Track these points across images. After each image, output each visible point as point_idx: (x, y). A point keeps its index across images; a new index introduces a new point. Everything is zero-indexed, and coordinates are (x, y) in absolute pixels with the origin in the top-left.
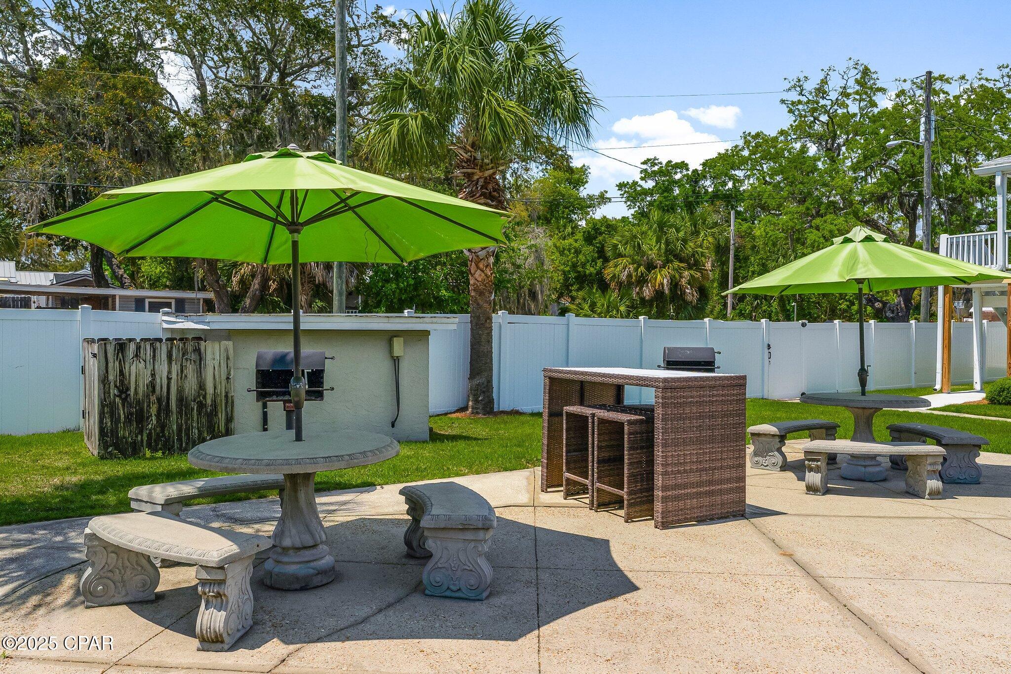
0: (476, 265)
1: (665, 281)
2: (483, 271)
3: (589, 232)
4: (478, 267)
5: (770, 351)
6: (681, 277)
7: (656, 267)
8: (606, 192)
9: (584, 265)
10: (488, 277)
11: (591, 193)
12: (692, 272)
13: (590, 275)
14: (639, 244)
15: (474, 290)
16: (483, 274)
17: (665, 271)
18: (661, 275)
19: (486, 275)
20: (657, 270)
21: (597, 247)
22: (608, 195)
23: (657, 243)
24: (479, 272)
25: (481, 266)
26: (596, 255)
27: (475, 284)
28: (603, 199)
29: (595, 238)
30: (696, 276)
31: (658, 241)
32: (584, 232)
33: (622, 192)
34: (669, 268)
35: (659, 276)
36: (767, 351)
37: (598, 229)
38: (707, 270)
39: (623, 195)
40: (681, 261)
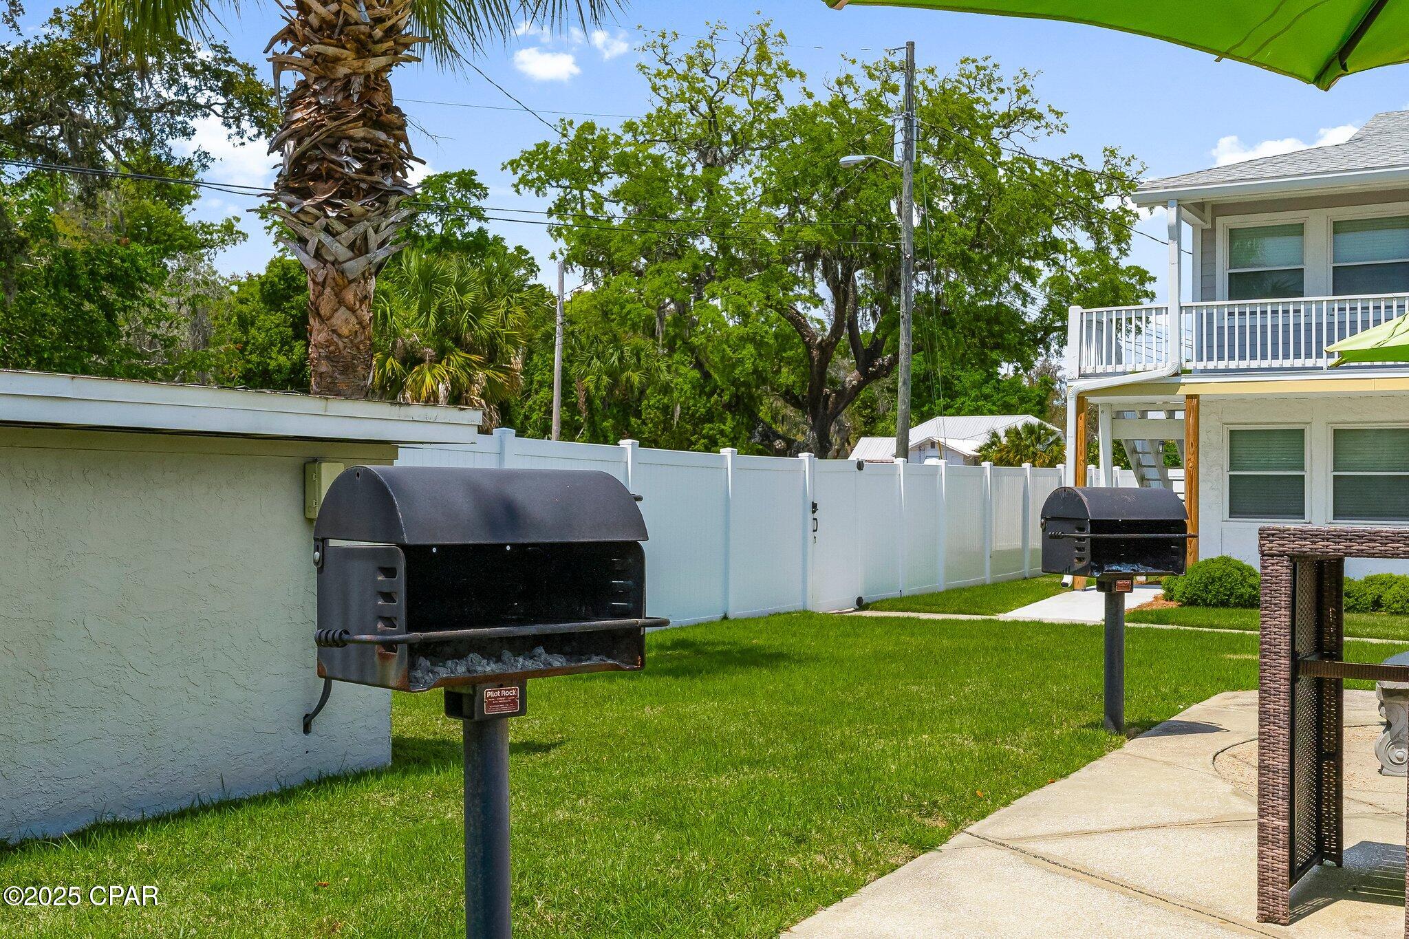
0: (337, 295)
1: (441, 387)
2: (353, 311)
3: (273, 284)
4: (341, 302)
5: (816, 515)
6: (472, 382)
7: (421, 361)
8: (238, 220)
9: (264, 350)
10: (364, 328)
11: (207, 220)
12: (490, 373)
13: (279, 369)
14: (384, 315)
15: (328, 358)
16: (353, 320)
17: (440, 369)
18: (434, 376)
19: (360, 323)
20: (425, 366)
21: (292, 316)
22: (238, 227)
23: (420, 314)
24: (342, 313)
25: (349, 296)
26: (290, 331)
27: (329, 343)
28: (230, 232)
29: (288, 298)
30: (499, 380)
31: (424, 309)
32: (263, 284)
33: (269, 223)
34: (448, 364)
35: (429, 379)
36: (810, 516)
37: (293, 279)
38: (515, 371)
39: (270, 228)
40: (470, 349)
